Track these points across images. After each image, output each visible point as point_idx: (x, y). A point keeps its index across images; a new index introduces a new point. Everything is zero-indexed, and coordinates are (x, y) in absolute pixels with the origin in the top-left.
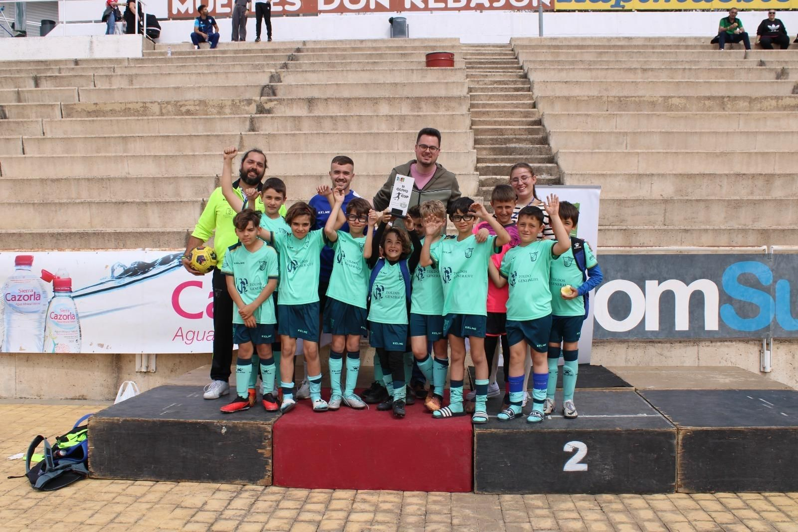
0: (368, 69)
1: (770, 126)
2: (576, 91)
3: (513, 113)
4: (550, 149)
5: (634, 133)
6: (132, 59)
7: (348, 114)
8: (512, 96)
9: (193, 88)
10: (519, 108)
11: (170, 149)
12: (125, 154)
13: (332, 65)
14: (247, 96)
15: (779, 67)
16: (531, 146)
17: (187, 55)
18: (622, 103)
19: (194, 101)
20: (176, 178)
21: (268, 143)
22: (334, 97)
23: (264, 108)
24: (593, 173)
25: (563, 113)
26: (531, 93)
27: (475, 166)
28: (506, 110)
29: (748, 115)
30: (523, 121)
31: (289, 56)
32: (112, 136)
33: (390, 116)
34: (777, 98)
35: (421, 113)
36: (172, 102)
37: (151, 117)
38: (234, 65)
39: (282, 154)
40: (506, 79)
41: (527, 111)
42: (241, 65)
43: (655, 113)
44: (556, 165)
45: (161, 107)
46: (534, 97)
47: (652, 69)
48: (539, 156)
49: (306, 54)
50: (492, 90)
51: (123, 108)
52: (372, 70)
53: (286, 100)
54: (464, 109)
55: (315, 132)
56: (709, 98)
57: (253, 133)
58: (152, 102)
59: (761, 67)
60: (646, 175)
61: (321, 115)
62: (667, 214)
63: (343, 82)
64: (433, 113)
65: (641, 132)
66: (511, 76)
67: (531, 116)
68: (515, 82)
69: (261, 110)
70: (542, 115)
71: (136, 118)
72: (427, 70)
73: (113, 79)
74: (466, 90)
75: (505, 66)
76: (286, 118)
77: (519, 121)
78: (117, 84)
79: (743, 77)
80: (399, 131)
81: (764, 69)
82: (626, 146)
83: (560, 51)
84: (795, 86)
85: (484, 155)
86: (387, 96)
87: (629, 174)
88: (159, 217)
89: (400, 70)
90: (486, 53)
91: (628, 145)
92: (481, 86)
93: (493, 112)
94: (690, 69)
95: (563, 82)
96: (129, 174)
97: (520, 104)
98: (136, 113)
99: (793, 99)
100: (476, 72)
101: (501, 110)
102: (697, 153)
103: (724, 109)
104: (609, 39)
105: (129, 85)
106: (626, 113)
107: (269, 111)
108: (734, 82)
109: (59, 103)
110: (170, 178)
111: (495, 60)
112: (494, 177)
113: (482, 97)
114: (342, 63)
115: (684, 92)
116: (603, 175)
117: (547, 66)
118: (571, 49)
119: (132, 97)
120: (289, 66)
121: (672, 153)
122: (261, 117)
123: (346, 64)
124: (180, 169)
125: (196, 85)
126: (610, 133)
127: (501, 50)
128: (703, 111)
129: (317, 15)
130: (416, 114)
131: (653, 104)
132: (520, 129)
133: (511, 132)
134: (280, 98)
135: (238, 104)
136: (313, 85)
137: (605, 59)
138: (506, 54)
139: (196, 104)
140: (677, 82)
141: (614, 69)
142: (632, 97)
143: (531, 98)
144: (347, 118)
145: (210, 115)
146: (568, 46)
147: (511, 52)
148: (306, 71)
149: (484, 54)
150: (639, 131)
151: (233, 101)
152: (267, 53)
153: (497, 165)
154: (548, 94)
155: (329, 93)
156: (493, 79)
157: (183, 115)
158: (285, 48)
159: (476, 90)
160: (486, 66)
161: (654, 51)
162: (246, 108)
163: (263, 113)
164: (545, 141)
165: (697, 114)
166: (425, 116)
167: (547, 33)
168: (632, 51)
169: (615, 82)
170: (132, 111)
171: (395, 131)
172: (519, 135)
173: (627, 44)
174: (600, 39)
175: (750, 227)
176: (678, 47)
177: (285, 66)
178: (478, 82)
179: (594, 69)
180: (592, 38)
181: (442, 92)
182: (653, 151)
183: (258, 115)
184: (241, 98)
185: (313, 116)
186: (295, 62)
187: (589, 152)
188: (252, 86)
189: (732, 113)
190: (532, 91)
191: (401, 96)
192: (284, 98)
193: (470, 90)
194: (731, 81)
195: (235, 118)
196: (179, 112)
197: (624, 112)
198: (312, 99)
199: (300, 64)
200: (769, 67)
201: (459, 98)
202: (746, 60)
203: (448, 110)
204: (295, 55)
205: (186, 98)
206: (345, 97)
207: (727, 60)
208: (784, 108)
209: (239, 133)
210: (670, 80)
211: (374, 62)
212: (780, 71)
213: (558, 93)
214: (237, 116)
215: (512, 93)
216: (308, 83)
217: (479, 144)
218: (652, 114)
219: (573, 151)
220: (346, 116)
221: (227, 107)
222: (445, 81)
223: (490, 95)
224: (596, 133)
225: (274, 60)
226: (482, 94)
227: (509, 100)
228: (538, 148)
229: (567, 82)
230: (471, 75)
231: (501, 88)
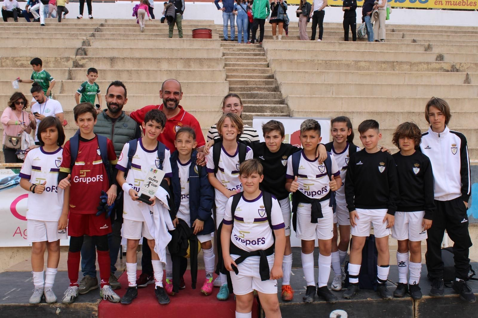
0: (152, 39)
1: (425, 81)
2: (296, 56)
3: (254, 70)
4: (281, 95)
5: (338, 85)
7: (140, 69)
8: (253, 59)
10: (258, 67)
13: (127, 36)
14: (66, 55)
15: (427, 44)
16: (268, 93)
17: (21, 26)
18: (327, 64)
19: (27, 57)
22: (129, 57)
23: (78, 64)
24: (313, 111)
25: (289, 70)
28: (249, 68)
29: (411, 74)
30: (261, 76)
31: (96, 29)
33: (169, 71)
34: (428, 63)
35: (191, 69)
36: (10, 58)
38: (56, 33)
40: (248, 48)
41: (263, 69)
42: (61, 34)
43: (350, 71)
44: (286, 106)
45: (1, 61)
46: (268, 60)
48: (274, 100)
49: (108, 27)
50: (239, 55)
52: (155, 40)
53: (94, 59)
54: (221, 67)
56: (384, 62)
57: (71, 81)
59: (413, 43)
61: (120, 69)
63: (135, 47)
64: (199, 69)
65: (342, 84)
67: (267, 72)
68: (254, 50)
70: (275, 72)
72: (193, 40)
74: (221, 54)
77: (259, 76)
79: (404, 49)
81: (416, 45)
82: (333, 93)
84: (437, 56)
86: (167, 57)
89: (175, 40)
91: (334, 94)
92: (231, 52)
93: (240, 69)
95: (287, 50)
97: (258, 64)
99: (438, 64)
100: (227, 43)
101: (246, 68)
102: (381, 98)
103: (394, 70)
106: (331, 71)
107: (83, 66)
108: (399, 53)
113: (232, 60)
114: (134, 35)
115: (367, 58)
116: (320, 112)
120: (96, 35)
121: (364, 98)
122: (77, 70)
125: (28, 47)
126: (322, 84)
128: (380, 71)
129: (115, 2)
130: (188, 69)
131: (348, 66)
132: (259, 81)
133: (253, 83)
134: (90, 57)
135: (59, 60)
136: (114, 48)
140: (363, 52)
142: (333, 61)
143: (266, 60)
144: (139, 72)
148: (108, 39)
150: (341, 83)
151: (56, 58)
154: (277, 58)
155: (126, 54)
156: (238, 48)
157: (18, 67)
158: (93, 23)
159: (228, 54)
162: (66, 63)
163: (78, 67)
164: (276, 89)
165: (377, 73)
166: (194, 71)
169: (322, 51)
172: (260, 85)
177: (93, 35)
178: (229, 49)
181: (205, 55)
182: (351, 96)
183: (74, 69)
184: (62, 56)
185: (114, 70)
186: (100, 33)
187: (308, 97)
188: (69, 48)
189: (399, 72)
190: (266, 56)
191: (177, 57)
192: (93, 57)
193: (224, 54)
194: (397, 51)
195: (57, 70)
196: (15, 65)
197: (329, 71)
198: (113, 58)
199: (104, 34)
200: (419, 44)
201: (218, 59)
202: (404, 39)
203: (210, 67)
204: (99, 28)
205: (21, 55)
206: (137, 57)
207: (392, 38)
208: (433, 70)
209: (61, 81)
210: (357, 50)
211: (157, 35)
212: (427, 46)
213: (284, 57)
214: (59, 69)
215: (253, 57)
216: (110, 47)
217: (232, 91)
218: (349, 72)
219: (298, 96)
220: (138, 70)
221: (51, 62)
222: (207, 48)
223: (238, 58)
224: (313, 84)
225: (85, 31)
226: (232, 57)
227: (250, 62)
228: (273, 94)
229: (290, 50)
230: (224, 45)
231: (245, 54)
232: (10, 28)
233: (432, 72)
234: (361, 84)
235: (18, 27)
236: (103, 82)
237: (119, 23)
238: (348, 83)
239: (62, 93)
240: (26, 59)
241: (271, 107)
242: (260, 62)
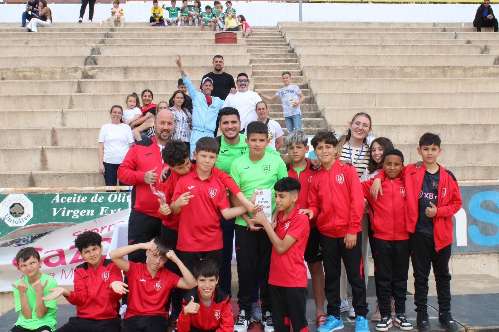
0: (170, 44)
1: (481, 88)
2: (333, 63)
4: (317, 107)
5: (381, 94)
7: (157, 80)
8: (284, 66)
9: (28, 58)
11: (11, 107)
13: (141, 41)
14: (74, 65)
15: (483, 45)
17: (21, 31)
18: (369, 71)
19: (30, 68)
20: (18, 130)
21: (94, 102)
22: (144, 66)
23: (88, 75)
25: (325, 79)
26: (298, 64)
29: (464, 80)
31: (105, 34)
34: (484, 68)
36: (11, 69)
38: (61, 40)
40: (278, 53)
41: (296, 78)
42: (67, 40)
43: (394, 78)
44: (323, 119)
45: (2, 73)
46: (301, 67)
47: (389, 46)
48: (309, 112)
49: (119, 32)
50: (268, 61)
52: (174, 46)
53: (106, 68)
56: (434, 68)
57: (79, 94)
59: (468, 45)
60: (394, 126)
61: (135, 80)
62: (412, 156)
63: (150, 55)
65: (386, 94)
66: (282, 51)
67: (299, 81)
68: (285, 56)
69: (86, 76)
70: (309, 81)
72: (216, 46)
74: (248, 62)
75: (276, 43)
76: (107, 82)
79: (457, 52)
81: (472, 46)
82: (375, 104)
83: (317, 32)
84: (495, 59)
86: (187, 66)
87: (381, 126)
88: (5, 162)
89: (196, 46)
90: (260, 34)
91: (377, 105)
92: (259, 59)
93: (270, 78)
94: (417, 46)
95: (323, 55)
99: (496, 68)
100: (254, 48)
101: (276, 77)
102: (431, 109)
103: (445, 76)
104: (353, 24)
106: (373, 79)
107: (92, 77)
108: (451, 56)
110: (13, 130)
111: (267, 39)
113: (260, 67)
114: (148, 40)
115: (414, 63)
117: (308, 43)
118: (324, 31)
120: (106, 42)
121: (411, 109)
122: (87, 81)
123: (152, 41)
124: (21, 123)
125: (31, 56)
126: (363, 94)
127: (271, 31)
128: (430, 77)
129: (125, 3)
131: (392, 72)
134: (101, 66)
135: (67, 71)
136: (127, 56)
137: (352, 39)
138: (275, 35)
139: (32, 70)
140: (409, 56)
141: (360, 45)
142: (376, 67)
143: (298, 67)
145: (43, 79)
146: (322, 28)
147: (279, 33)
148: (121, 46)
149: (258, 34)
150: (385, 92)
151: (62, 68)
152: (87, 31)
154: (312, 64)
155: (140, 63)
156: (268, 53)
157: (20, 79)
159: (255, 61)
160: (261, 43)
161: (388, 32)
162: (74, 74)
163: (88, 79)
164: (312, 100)
165: (426, 80)
167: (305, 19)
168: (372, 32)
169: (362, 55)
173: (367, 27)
174: (346, 23)
175: (477, 165)
176: (405, 30)
177: (103, 41)
178: (257, 55)
179: (345, 45)
180: (340, 23)
182: (397, 108)
183: (84, 80)
184: (69, 66)
185: (129, 81)
186: (111, 39)
187: (348, 109)
188: (77, 57)
189: (452, 78)
190: (299, 63)
192: (104, 66)
193: (251, 61)
194: (449, 54)
195: (65, 82)
196: (18, 77)
197: (371, 79)
198: (127, 67)
199: (115, 40)
200: (474, 45)
201: (244, 68)
202: (457, 39)
204: (109, 33)
205: (23, 66)
206: (153, 66)
207: (443, 39)
208: (490, 75)
209: (70, 94)
210: (403, 54)
211: (174, 39)
212: (483, 48)
213: (320, 64)
214: (67, 80)
215: (284, 64)
216: (123, 55)
218: (393, 80)
219: (336, 108)
220: (156, 81)
221: (57, 73)
222: (232, 54)
223: (267, 65)
224: (353, 94)
225: (93, 37)
226: (260, 64)
227: (281, 69)
228: (307, 106)
229: (326, 55)
230: (251, 50)
231: (275, 60)
232: (9, 34)
233: (489, 78)
234: (408, 94)
235: (18, 33)
236: (117, 95)
237: (131, 27)
238: (392, 92)
239: (71, 109)
240: (29, 69)
241: (306, 121)
242: (292, 69)
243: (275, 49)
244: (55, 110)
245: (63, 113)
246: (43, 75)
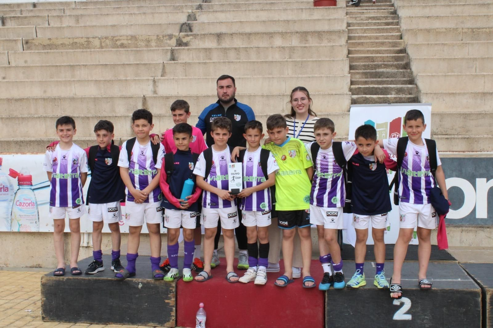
0: (266, 9)
2: (437, 25)
3: (383, 44)
4: (412, 73)
5: (483, 59)
6: (78, 2)
7: (249, 46)
8: (383, 29)
9: (127, 26)
10: (389, 39)
11: (108, 75)
12: (73, 79)
13: (238, 6)
14: (169, 32)
16: (396, 70)
18: (475, 33)
19: (127, 36)
20: (112, 98)
21: (185, 70)
22: (238, 32)
23: (182, 42)
24: (445, 92)
25: (425, 43)
26: (398, 27)
27: (349, 87)
28: (377, 41)
30: (390, 50)
32: (63, 64)
33: (282, 47)
35: (307, 45)
36: (110, 37)
37: (93, 50)
38: (159, 6)
39: (195, 79)
40: (379, 15)
41: (395, 42)
42: (165, 6)
44: (415, 86)
45: (101, 41)
46: (401, 30)
48: (403, 79)
50: (367, 25)
51: (71, 42)
52: (269, 10)
53: (200, 35)
54: (343, 41)
55: (222, 61)
57: (173, 62)
58: (93, 38)
61: (228, 47)
63: (245, 20)
64: (317, 45)
65: (488, 58)
66: (383, 12)
67: (398, 45)
68: (386, 18)
69: (180, 43)
70: (407, 45)
71: (81, 50)
72: (314, 9)
73: (63, 19)
74: (345, 25)
75: (380, 4)
76: (199, 50)
77: (388, 50)
78: (67, 22)
80: (289, 60)
82: (476, 70)
85: (357, 78)
86: (280, 31)
89: (292, 10)
92: (358, 22)
93: (367, 43)
95: (425, 17)
96: (75, 94)
97: (389, 36)
98: (81, 46)
101: (374, 41)
105: (76, 24)
107: (186, 44)
109: (21, 39)
110: (107, 98)
112: (364, 96)
113: (358, 31)
114: (246, 4)
116: (453, 93)
117: (413, 4)
119: (78, 33)
120: (203, 7)
122: (180, 49)
123: (249, 5)
124: (116, 91)
125: (129, 23)
130: (304, 45)
132: (388, 56)
133: (381, 59)
134: (195, 33)
135: (162, 38)
136: (222, 22)
139: (128, 39)
141: (470, 5)
142: (483, 28)
143: (399, 30)
144: (248, 49)
145: (139, 48)
148: (216, 11)
150: (486, 57)
151: (158, 36)
153: (367, 86)
154: (412, 27)
155: (234, 29)
156: (368, 16)
157: (118, 47)
159: (354, 25)
160: (364, 4)
162: (168, 41)
163: (182, 46)
164: (407, 66)
166: (310, 47)
169: (470, 16)
170: (78, 45)
171: (286, 60)
172: (388, 61)
177: (200, 7)
178: (356, 18)
179: (454, 5)
181: (325, 27)
183: (177, 48)
184: (164, 33)
185: (221, 48)
186: (208, 4)
188: (173, 24)
190: (400, 25)
191: (292, 31)
192: (199, 33)
193: (349, 25)
195: (159, 50)
196: (115, 45)
197: (476, 42)
198: (220, 34)
199: (212, 5)
201: (339, 32)
203: (330, 41)
205: (121, 34)
206: (246, 32)
209: (162, 62)
211: (272, 3)
213: (421, 26)
214: (161, 48)
216: (218, 21)
217: (353, 69)
219: (429, 74)
220: (247, 48)
221: (153, 41)
222: (329, 18)
223: (365, 29)
226: (358, 28)
227: (380, 33)
228: (402, 72)
229: (429, 16)
230: (351, 12)
231: (375, 23)
236: (208, 62)
239: (163, 76)
241: (398, 88)
242: (392, 33)
243: (376, 11)
244: (147, 78)
245: (154, 81)
246: (140, 43)
